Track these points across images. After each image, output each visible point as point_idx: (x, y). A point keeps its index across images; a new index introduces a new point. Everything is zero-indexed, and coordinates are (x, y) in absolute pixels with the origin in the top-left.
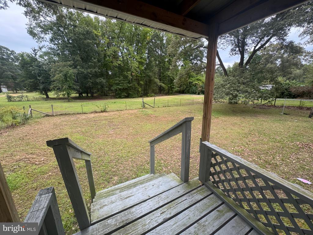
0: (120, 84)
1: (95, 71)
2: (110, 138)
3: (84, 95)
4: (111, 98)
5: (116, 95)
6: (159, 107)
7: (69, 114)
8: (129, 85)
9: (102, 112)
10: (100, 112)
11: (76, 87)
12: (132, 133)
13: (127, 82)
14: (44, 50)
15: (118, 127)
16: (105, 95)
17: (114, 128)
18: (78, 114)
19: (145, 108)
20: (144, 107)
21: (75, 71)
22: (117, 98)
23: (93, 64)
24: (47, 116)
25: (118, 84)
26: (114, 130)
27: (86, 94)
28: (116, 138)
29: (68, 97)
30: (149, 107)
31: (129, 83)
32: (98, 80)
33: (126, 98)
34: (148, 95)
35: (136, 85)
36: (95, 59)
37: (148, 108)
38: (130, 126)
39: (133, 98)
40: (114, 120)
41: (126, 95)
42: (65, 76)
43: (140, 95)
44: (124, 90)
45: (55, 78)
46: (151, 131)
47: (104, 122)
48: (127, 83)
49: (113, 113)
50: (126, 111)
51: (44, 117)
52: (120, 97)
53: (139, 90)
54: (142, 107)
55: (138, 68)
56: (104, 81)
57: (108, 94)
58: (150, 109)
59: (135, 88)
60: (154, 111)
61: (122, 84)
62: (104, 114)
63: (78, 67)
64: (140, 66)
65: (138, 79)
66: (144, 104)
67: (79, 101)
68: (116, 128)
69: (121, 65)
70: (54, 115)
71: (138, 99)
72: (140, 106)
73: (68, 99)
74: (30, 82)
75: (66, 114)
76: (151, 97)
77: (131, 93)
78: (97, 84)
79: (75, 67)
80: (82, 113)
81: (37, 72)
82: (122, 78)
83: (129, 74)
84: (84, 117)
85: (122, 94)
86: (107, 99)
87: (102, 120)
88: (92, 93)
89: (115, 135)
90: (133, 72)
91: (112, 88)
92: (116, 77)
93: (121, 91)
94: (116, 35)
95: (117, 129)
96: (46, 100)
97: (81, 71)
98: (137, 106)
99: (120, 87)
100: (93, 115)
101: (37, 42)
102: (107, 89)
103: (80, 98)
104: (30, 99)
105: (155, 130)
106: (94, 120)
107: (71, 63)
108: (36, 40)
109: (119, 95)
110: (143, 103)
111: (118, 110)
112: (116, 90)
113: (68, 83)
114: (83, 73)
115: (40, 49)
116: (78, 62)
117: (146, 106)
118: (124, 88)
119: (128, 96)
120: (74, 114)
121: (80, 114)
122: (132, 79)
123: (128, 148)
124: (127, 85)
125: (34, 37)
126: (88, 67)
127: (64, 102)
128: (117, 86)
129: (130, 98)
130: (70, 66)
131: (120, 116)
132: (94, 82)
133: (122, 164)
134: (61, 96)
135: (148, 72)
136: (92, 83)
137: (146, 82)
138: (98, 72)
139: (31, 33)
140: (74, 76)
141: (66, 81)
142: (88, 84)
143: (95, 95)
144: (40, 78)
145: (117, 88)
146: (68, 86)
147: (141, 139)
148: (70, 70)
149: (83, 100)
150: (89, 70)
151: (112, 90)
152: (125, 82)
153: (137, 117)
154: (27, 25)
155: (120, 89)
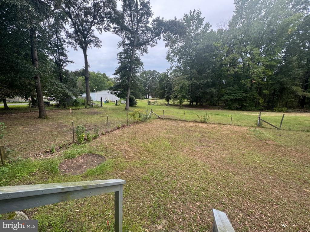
0: (233, 93)
1: (207, 82)
2: (193, 156)
3: (194, 103)
4: (219, 109)
5: (226, 105)
6: (290, 130)
7: (173, 119)
8: (245, 95)
9: (201, 122)
10: (199, 122)
11: (188, 96)
12: (223, 158)
13: (243, 91)
14: (174, 68)
15: (210, 145)
16: (213, 105)
17: (204, 144)
18: (180, 120)
19: (262, 127)
20: (260, 125)
21: (190, 82)
22: (226, 109)
23: (206, 75)
24: (159, 118)
25: (230, 94)
26: (202, 147)
27: (196, 103)
28: (199, 158)
29: (180, 104)
30: (270, 126)
31: (246, 92)
32: (208, 90)
33: (238, 110)
34: (275, 108)
35: (256, 95)
36: (209, 70)
37: (267, 128)
38: (225, 147)
39: (248, 111)
40: (209, 135)
41: (238, 106)
42: (182, 87)
43: (259, 108)
44: (236, 100)
45: (174, 89)
46: (257, 168)
47: (197, 134)
48: (243, 93)
49: (212, 126)
50: (230, 126)
51: (157, 118)
52: (230, 109)
53: (259, 102)
54: (255, 125)
55: (263, 73)
56: (215, 91)
57: (217, 104)
58: (271, 130)
59: (254, 98)
60: (278, 134)
61: (234, 93)
62: (203, 125)
63: (193, 79)
64: (267, 71)
65: (261, 88)
66: (261, 121)
67: (188, 109)
68: (206, 145)
69: (238, 73)
70: (164, 118)
71: (255, 113)
72: (253, 123)
73: (181, 106)
74: (161, 92)
75: (171, 119)
76: (280, 111)
77: (245, 104)
78: (207, 93)
79: (191, 80)
80: (183, 121)
81: (165, 85)
82: (236, 87)
83: (247, 82)
84: (183, 124)
85: (234, 105)
86: (214, 109)
87: (196, 132)
88: (201, 102)
89: (199, 155)
90: (253, 79)
91: (223, 98)
92: (229, 87)
93: (233, 102)
94: (238, 41)
95: (206, 148)
96: (167, 106)
97: (195, 82)
98: (250, 122)
99: (231, 97)
100: (191, 124)
101: (170, 64)
102: (216, 99)
103: (190, 106)
104: (158, 104)
105: (267, 169)
106: (189, 130)
107: (188, 76)
108: (170, 63)
109: (229, 106)
110: (260, 119)
111: (220, 124)
112: (227, 100)
113: (182, 93)
114: (196, 83)
115: (171, 68)
116: (193, 75)
117: (264, 124)
118: (236, 99)
119: (242, 108)
120: (177, 120)
121: (182, 120)
122: (251, 88)
123: (206, 182)
124: (242, 95)
125: (169, 60)
126: (202, 78)
127: (177, 108)
128: (228, 95)
129: (244, 111)
130: (187, 79)
131: (218, 131)
132: (204, 92)
133: (184, 202)
134: (176, 103)
135: (280, 78)
136: (203, 93)
137: (275, 90)
138: (209, 82)
139: (168, 58)
140: (188, 87)
141: (182, 91)
142: (199, 94)
143: (204, 104)
144: (167, 89)
145: (228, 98)
146: (182, 95)
147: (231, 175)
148: (186, 82)
149: (192, 108)
150: (201, 81)
151: (222, 100)
152: (240, 91)
153: (242, 138)
154: (166, 53)
155: (231, 100)
